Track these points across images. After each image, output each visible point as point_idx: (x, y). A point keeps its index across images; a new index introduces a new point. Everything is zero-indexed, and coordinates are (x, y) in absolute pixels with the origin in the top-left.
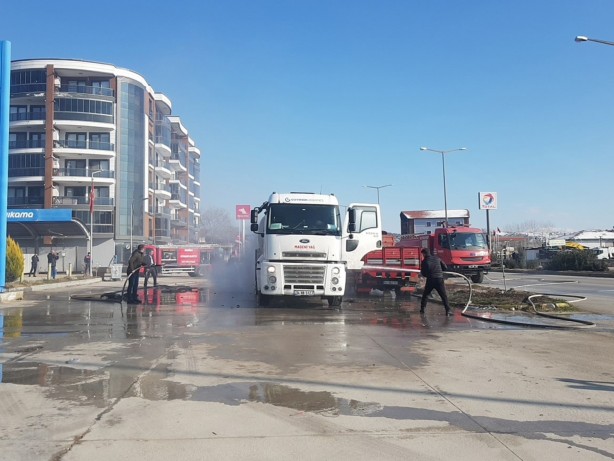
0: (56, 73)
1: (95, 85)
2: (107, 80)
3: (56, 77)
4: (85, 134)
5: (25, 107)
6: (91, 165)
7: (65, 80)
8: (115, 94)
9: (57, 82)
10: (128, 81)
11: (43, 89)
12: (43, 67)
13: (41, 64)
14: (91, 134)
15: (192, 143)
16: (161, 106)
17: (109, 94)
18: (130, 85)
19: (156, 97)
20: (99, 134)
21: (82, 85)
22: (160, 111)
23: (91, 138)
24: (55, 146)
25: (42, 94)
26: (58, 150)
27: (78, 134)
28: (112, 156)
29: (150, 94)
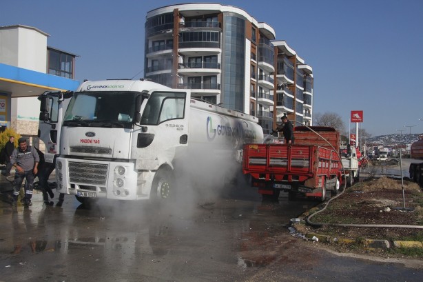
0: (181, 14)
1: (209, 20)
2: (217, 16)
3: (181, 17)
4: (201, 57)
5: (163, 41)
6: (205, 80)
7: (187, 19)
8: (221, 25)
9: (182, 21)
10: (231, 15)
11: (172, 27)
12: (172, 11)
13: (170, 9)
14: (205, 57)
15: (303, 62)
16: (265, 33)
17: (216, 26)
18: (233, 17)
19: (259, 26)
20: (210, 57)
21: (200, 21)
22: (264, 36)
23: (205, 60)
24: (179, 68)
25: (171, 31)
26: (183, 70)
27: (196, 58)
28: (218, 73)
29: (252, 24)
